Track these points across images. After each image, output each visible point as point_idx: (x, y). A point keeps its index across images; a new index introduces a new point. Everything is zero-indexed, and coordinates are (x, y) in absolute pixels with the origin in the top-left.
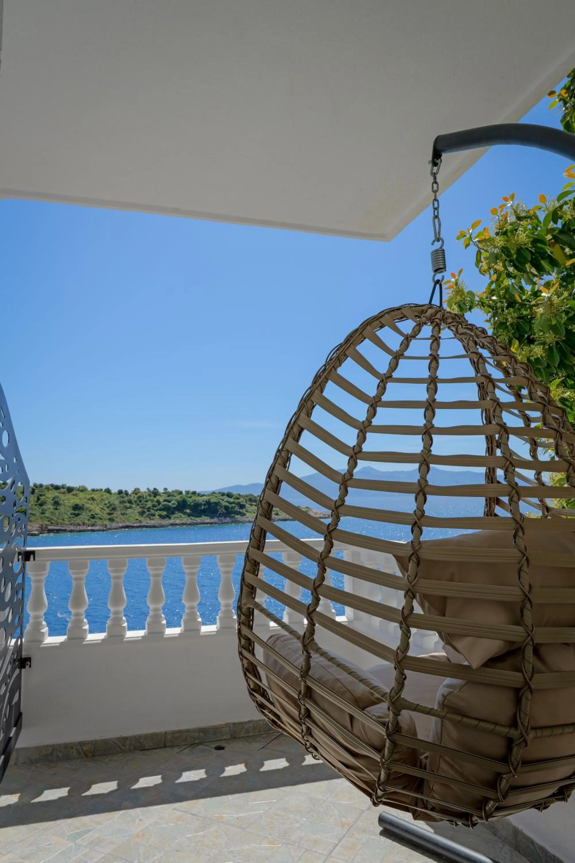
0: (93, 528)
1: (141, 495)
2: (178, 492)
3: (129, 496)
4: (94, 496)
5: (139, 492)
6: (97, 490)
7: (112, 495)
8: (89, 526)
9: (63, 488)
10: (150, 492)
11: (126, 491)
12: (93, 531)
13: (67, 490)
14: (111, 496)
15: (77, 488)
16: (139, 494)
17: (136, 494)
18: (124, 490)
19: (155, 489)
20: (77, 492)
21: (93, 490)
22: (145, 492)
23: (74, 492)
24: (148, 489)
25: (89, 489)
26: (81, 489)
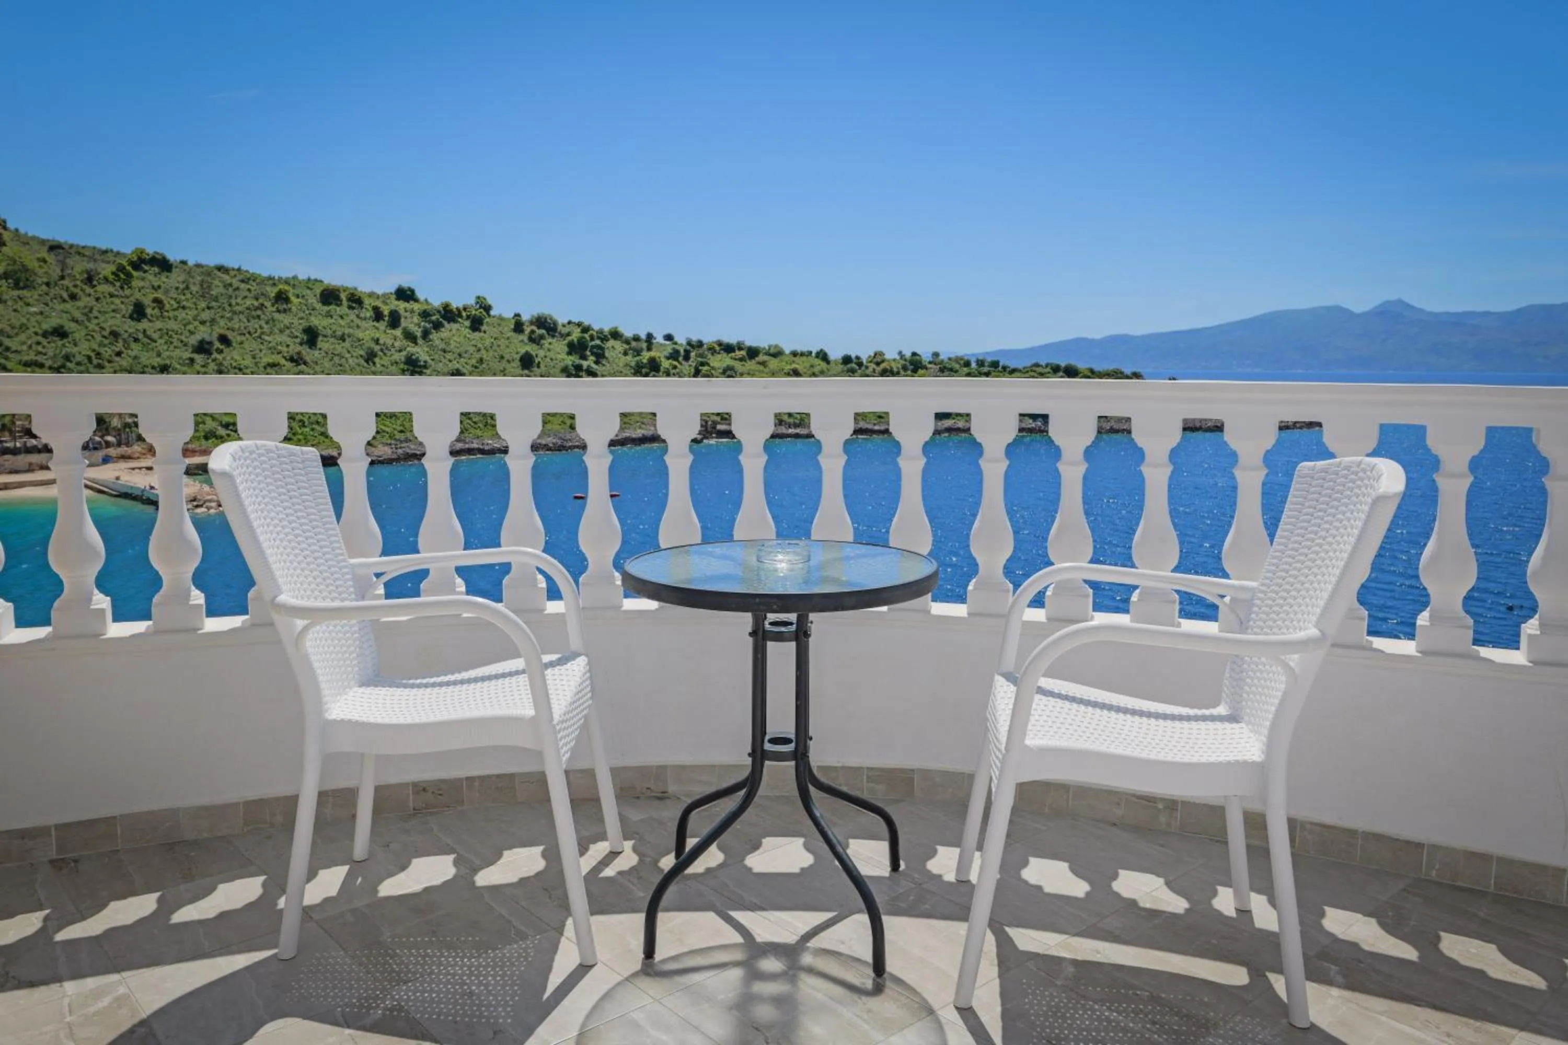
0: (798, 431)
1: (888, 367)
2: (962, 362)
3: (863, 368)
4: (797, 366)
5: (883, 361)
6: (802, 354)
7: (832, 365)
8: (790, 427)
9: (740, 349)
10: (906, 360)
11: (858, 358)
12: (797, 436)
13: (748, 354)
14: (828, 366)
15: (764, 348)
16: (883, 366)
17: (878, 364)
18: (853, 356)
19: (914, 354)
20: (766, 358)
21: (794, 354)
22: (894, 360)
23: (761, 358)
24: (900, 353)
25: (787, 352)
26: (772, 351)
